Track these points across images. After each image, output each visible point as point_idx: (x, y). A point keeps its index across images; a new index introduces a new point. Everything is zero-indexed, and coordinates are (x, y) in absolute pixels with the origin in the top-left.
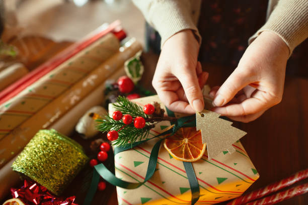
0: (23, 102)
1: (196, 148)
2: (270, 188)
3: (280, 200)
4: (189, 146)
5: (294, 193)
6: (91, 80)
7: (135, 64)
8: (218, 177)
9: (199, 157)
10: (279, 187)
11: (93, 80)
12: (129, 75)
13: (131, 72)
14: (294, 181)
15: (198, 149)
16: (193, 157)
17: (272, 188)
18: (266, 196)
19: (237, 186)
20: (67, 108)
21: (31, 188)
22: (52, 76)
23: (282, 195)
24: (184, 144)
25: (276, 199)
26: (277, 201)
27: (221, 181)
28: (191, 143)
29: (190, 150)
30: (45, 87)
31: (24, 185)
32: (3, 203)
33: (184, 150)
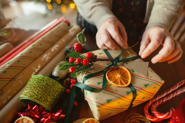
0: (18, 61)
1: (125, 79)
2: (167, 91)
3: (173, 97)
4: (122, 79)
5: (179, 93)
6: (55, 47)
7: (81, 36)
8: (144, 84)
9: (129, 83)
10: (171, 91)
11: (56, 47)
12: (79, 42)
13: (80, 41)
14: (177, 87)
15: (127, 80)
16: (125, 84)
17: (167, 92)
18: (166, 96)
19: (154, 88)
20: (44, 64)
21: (33, 109)
22: (33, 46)
23: (173, 95)
24: (119, 78)
25: (171, 97)
26: (172, 98)
27: (146, 86)
28: (123, 77)
29: (123, 80)
30: (30, 52)
31: (28, 108)
32: (14, 122)
33: (119, 81)
